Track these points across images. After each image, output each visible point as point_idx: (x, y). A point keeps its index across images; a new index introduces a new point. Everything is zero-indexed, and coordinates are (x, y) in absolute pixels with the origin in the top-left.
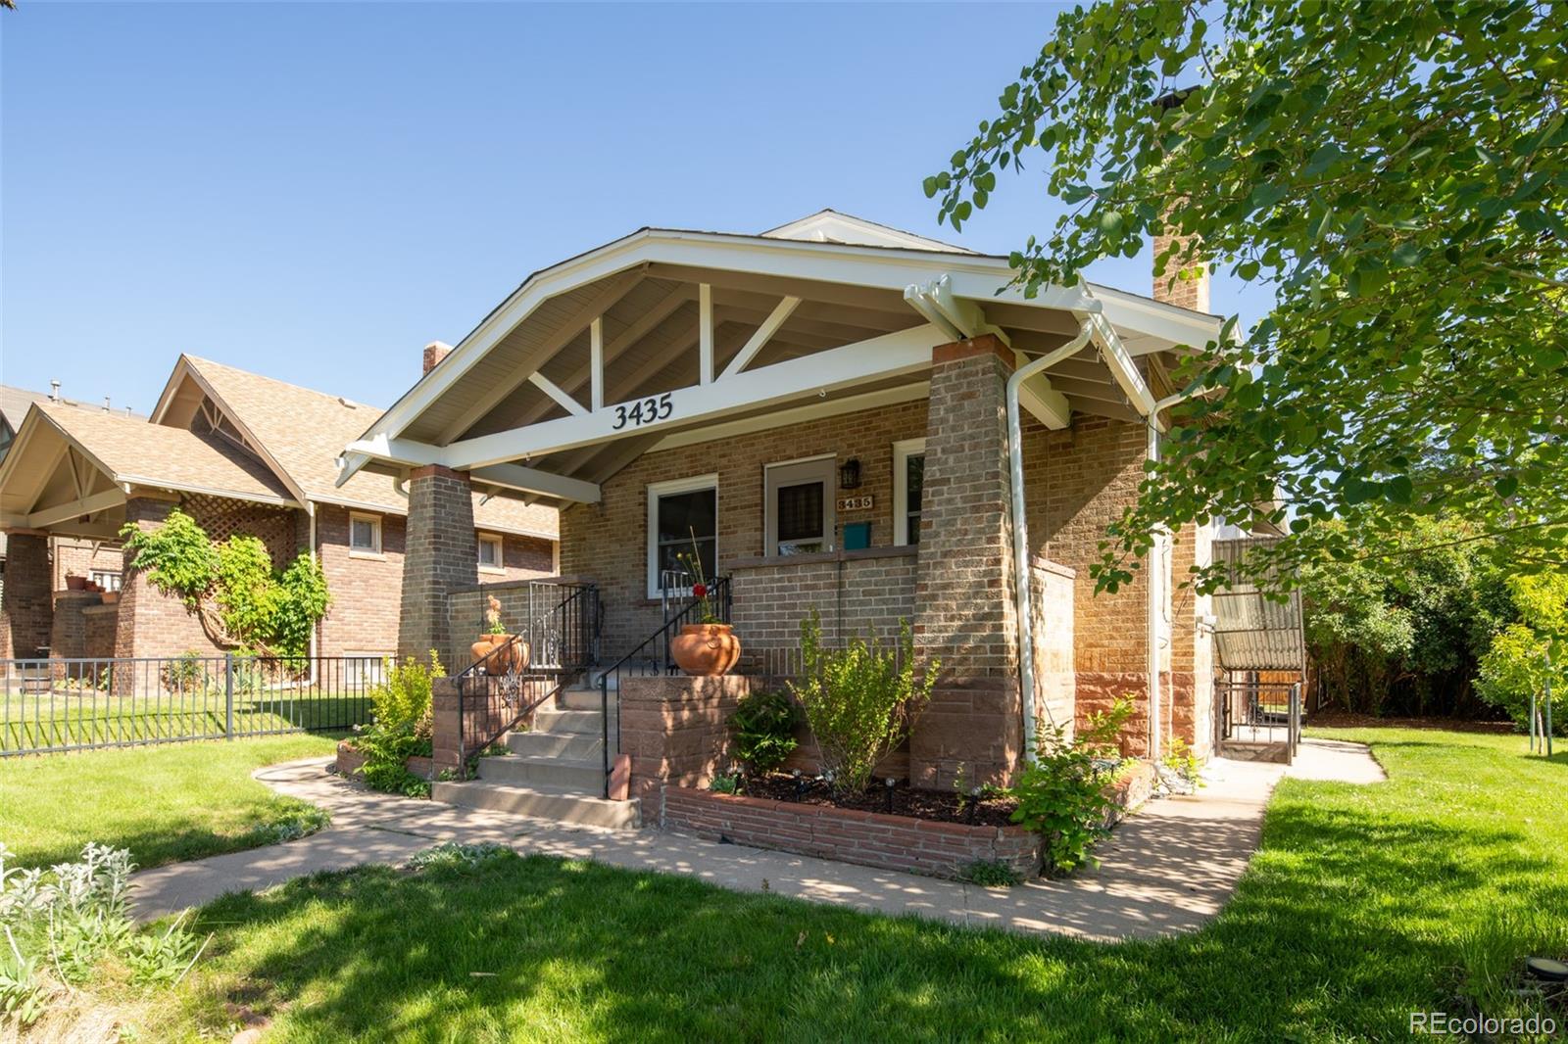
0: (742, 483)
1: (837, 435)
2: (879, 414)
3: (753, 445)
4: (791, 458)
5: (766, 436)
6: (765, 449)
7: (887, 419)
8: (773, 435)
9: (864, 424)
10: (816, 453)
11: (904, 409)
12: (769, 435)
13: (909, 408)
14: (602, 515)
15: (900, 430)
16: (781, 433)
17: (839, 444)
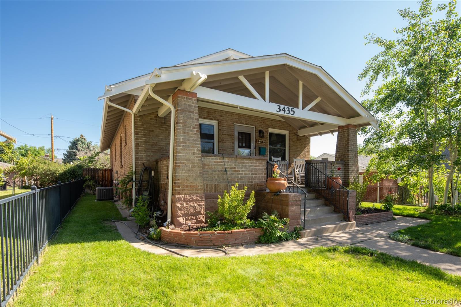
0: (228, 127)
1: (256, 122)
2: (266, 120)
3: (231, 116)
4: (243, 124)
5: (236, 115)
6: (236, 118)
7: (268, 122)
8: (238, 115)
9: (263, 121)
10: (250, 125)
11: (272, 121)
12: (237, 115)
13: (273, 121)
14: (165, 123)
15: (271, 125)
16: (241, 116)
17: (257, 124)
